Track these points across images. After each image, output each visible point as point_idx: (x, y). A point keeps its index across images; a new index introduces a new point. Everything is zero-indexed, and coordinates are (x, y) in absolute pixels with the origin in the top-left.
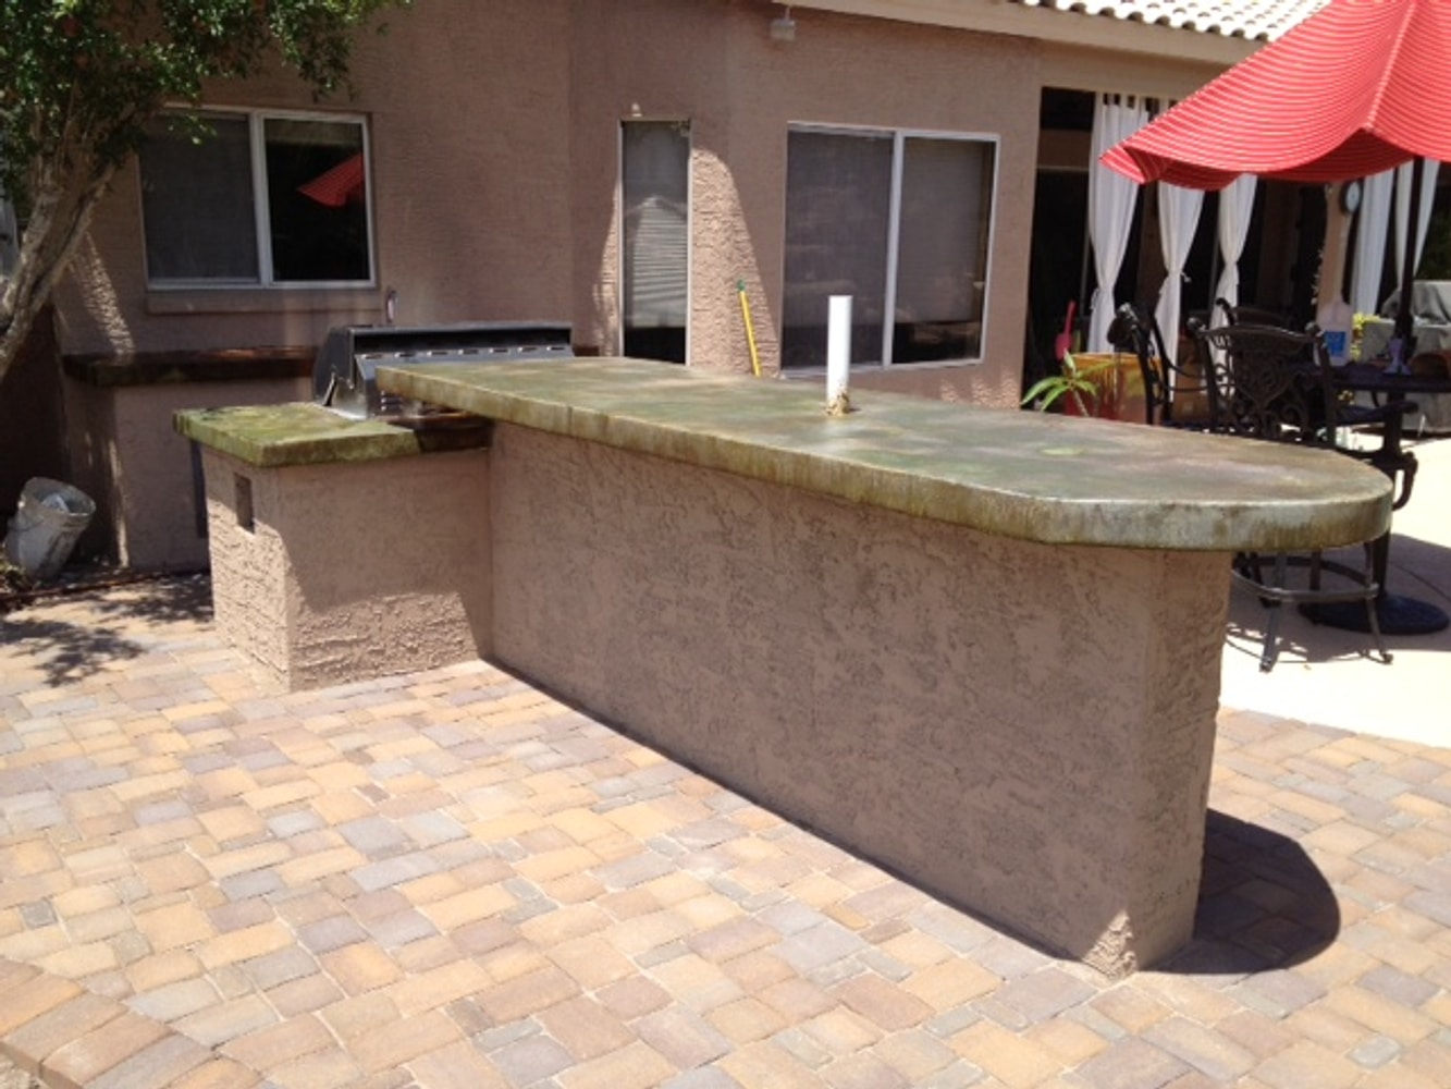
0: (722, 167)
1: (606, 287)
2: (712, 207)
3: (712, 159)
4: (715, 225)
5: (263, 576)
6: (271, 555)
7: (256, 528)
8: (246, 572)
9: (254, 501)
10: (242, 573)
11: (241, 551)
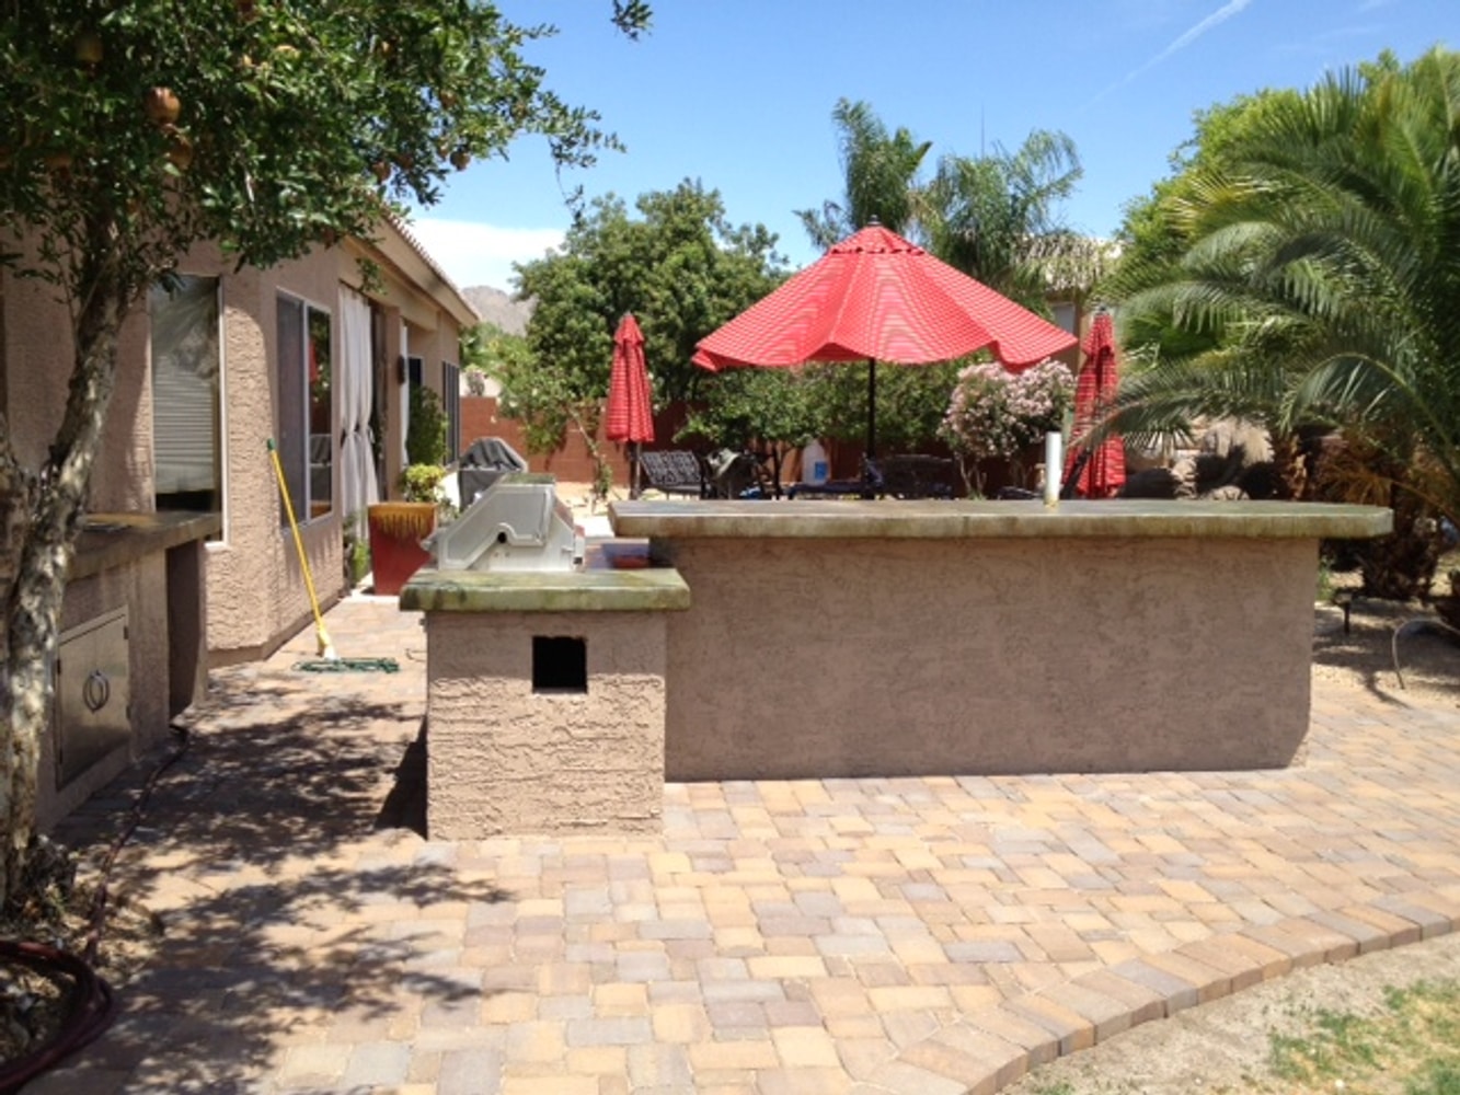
0: (256, 328)
1: (139, 449)
2: (248, 365)
3: (239, 317)
4: (252, 383)
5: (607, 731)
6: (635, 703)
7: (590, 684)
8: (556, 737)
9: (592, 657)
10: (545, 741)
11: (542, 718)
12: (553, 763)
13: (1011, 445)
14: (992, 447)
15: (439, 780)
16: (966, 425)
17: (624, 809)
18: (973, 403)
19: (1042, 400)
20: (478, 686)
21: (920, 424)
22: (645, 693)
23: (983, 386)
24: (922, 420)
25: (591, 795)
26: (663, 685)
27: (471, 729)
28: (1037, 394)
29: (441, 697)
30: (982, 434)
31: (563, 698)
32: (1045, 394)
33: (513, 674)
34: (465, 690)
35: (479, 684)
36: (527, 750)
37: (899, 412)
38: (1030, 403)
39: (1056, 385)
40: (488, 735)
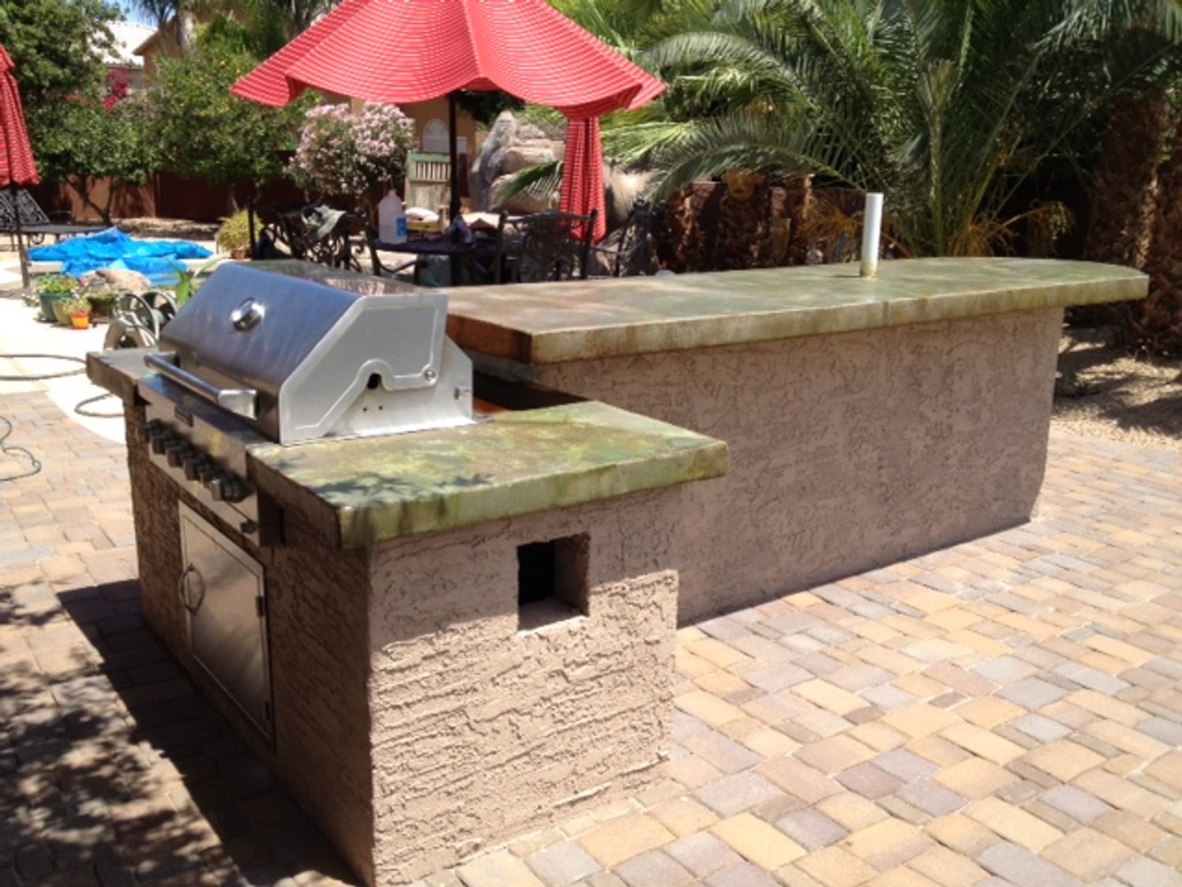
5: (612, 661)
6: (646, 613)
7: (593, 601)
8: (551, 686)
9: (596, 561)
10: (536, 698)
11: (533, 664)
12: (546, 727)
13: (361, 184)
14: (344, 185)
15: (393, 800)
16: (318, 164)
17: (630, 762)
18: (325, 143)
19: (387, 141)
20: (448, 641)
21: (267, 162)
22: (656, 598)
23: (332, 127)
24: (268, 158)
25: (594, 755)
26: (676, 583)
27: (437, 707)
28: (382, 136)
29: (392, 672)
30: (333, 173)
31: (557, 628)
32: (389, 136)
33: (494, 610)
34: (429, 651)
35: (448, 637)
36: (514, 718)
37: (247, 150)
38: (376, 143)
39: (398, 128)
40: (461, 711)
